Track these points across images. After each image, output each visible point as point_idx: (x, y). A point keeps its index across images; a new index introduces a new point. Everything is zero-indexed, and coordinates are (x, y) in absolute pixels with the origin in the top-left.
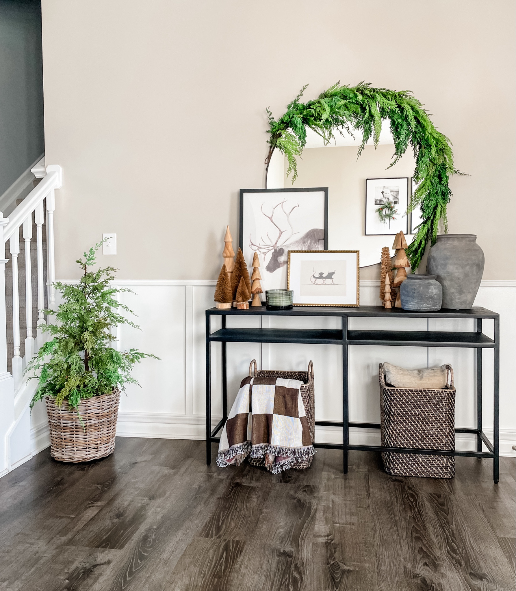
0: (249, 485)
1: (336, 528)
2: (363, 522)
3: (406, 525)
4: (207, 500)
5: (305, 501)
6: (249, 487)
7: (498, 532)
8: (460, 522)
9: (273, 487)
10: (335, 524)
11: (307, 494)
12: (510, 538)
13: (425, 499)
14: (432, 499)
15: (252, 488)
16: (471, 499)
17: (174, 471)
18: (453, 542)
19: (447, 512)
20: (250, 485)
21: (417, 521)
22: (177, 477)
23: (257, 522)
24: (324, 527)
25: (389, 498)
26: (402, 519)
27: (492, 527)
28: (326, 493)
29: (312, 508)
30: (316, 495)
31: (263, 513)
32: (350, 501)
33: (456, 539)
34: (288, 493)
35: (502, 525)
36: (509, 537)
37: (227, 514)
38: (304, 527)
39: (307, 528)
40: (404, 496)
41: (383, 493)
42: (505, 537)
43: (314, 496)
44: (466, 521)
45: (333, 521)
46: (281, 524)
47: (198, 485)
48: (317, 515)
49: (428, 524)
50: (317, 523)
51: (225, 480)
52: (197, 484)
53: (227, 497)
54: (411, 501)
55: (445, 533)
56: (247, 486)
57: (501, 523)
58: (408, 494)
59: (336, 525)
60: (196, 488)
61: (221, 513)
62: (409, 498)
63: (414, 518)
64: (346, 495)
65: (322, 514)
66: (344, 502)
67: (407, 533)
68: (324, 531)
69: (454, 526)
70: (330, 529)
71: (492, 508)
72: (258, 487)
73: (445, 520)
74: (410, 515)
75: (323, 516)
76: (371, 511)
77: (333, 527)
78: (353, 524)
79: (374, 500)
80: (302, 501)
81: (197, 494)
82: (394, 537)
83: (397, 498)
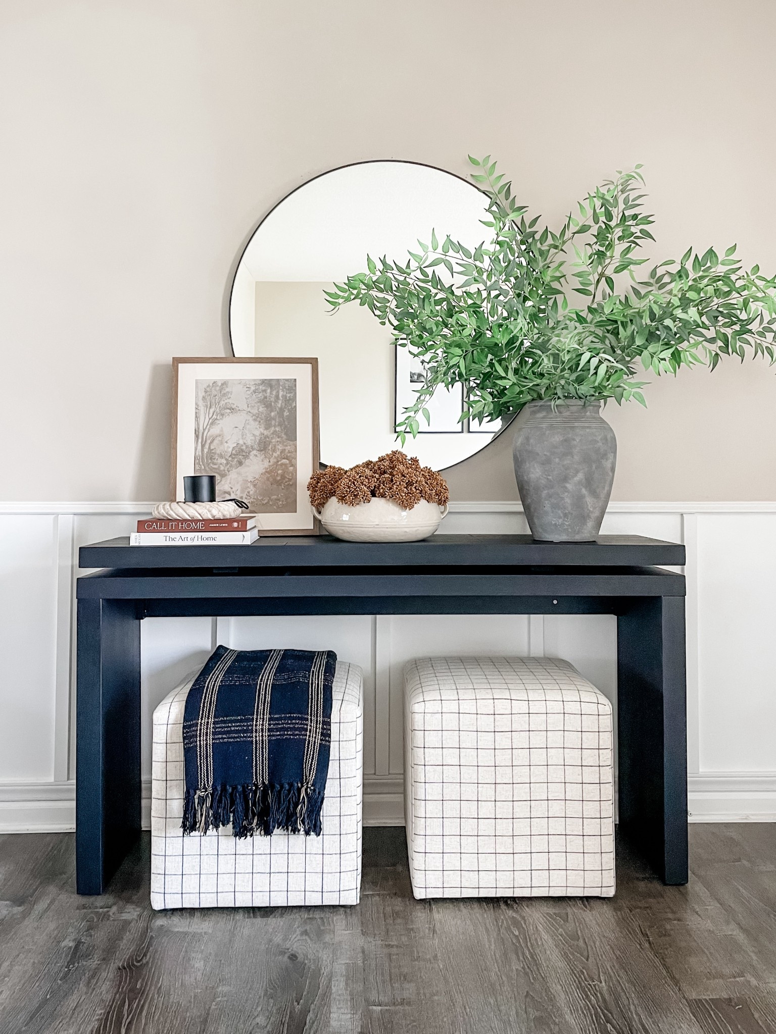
0: (186, 929)
1: (375, 1015)
2: (428, 995)
3: (513, 991)
4: (93, 977)
5: (307, 957)
6: (186, 933)
7: (684, 986)
8: (612, 974)
9: (238, 929)
10: (371, 1007)
11: (311, 940)
12: (710, 999)
13: (540, 928)
14: (553, 925)
15: (194, 935)
16: (623, 919)
17: (21, 909)
18: (607, 1022)
19: (585, 954)
20: (190, 930)
21: (532, 981)
22: (29, 924)
23: (206, 1021)
24: (349, 1016)
25: (473, 933)
26: (503, 977)
27: (673, 978)
28: (347, 932)
29: (322, 972)
30: (327, 938)
31: (219, 997)
32: (397, 947)
33: (612, 1016)
34: (270, 941)
35: (690, 972)
36: (707, 998)
37: (138, 1006)
38: (307, 1022)
39: (313, 1023)
40: (500, 924)
41: (459, 922)
42: (700, 997)
43: (324, 943)
44: (623, 970)
45: (367, 1000)
46: (258, 1020)
47: (75, 940)
48: (334, 989)
49: (554, 985)
50: (334, 1009)
51: (134, 922)
52: (73, 937)
53: (139, 964)
54: (515, 935)
55: (590, 1001)
56: (183, 932)
57: (686, 966)
58: (507, 920)
59: (374, 1008)
60: (70, 948)
61: (124, 1006)
62: (510, 929)
63: (526, 974)
64: (387, 931)
65: (342, 985)
66: (386, 951)
67: (517, 1013)
68: (350, 1027)
69: (604, 984)
70: (361, 1019)
71: (665, 935)
72: (205, 933)
73: (584, 971)
74: (518, 967)
75: (346, 990)
76: (441, 966)
77: (368, 1014)
78: (409, 1004)
79: (444, 939)
80: (300, 958)
81: (72, 962)
82: (493, 1025)
83: (487, 930)
